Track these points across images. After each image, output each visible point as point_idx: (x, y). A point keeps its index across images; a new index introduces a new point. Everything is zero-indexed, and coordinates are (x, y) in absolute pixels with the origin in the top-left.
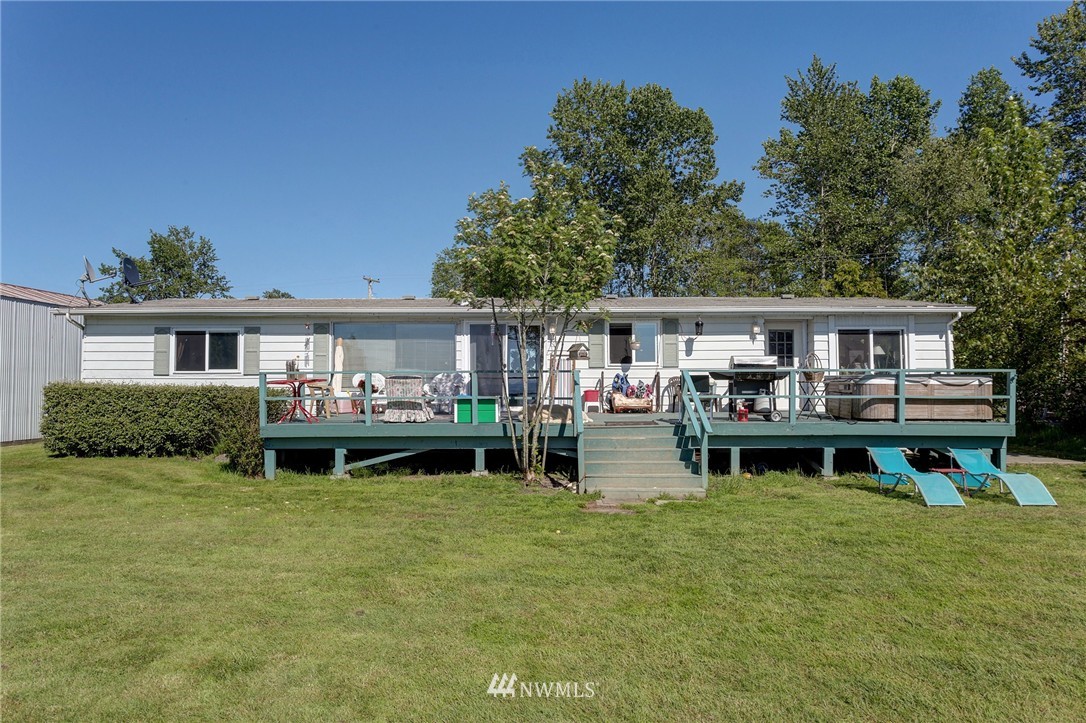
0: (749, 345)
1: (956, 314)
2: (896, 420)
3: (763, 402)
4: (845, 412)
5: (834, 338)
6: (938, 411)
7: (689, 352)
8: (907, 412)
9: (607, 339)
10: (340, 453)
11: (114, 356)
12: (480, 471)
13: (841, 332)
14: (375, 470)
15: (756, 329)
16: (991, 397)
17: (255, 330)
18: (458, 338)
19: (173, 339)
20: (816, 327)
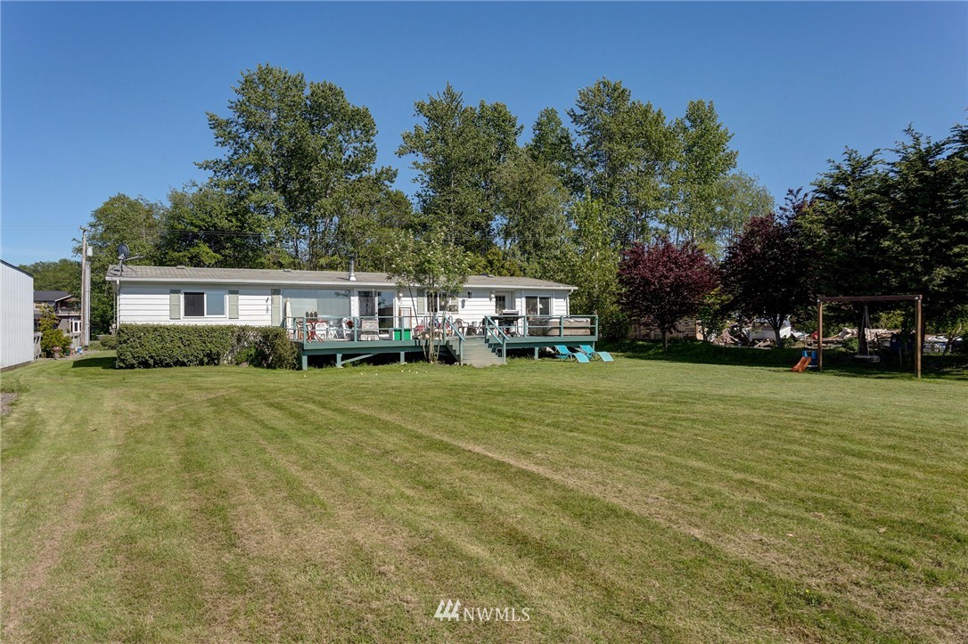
0: (489, 303)
1: (570, 291)
2: (560, 336)
3: (513, 329)
4: (539, 333)
5: (524, 300)
6: (573, 332)
7: (463, 306)
8: (564, 332)
9: (426, 299)
10: (339, 356)
11: (154, 307)
12: (403, 362)
13: (527, 298)
14: (354, 364)
15: (493, 296)
16: (590, 326)
17: (236, 293)
18: (352, 298)
19: (182, 296)
20: (516, 295)
